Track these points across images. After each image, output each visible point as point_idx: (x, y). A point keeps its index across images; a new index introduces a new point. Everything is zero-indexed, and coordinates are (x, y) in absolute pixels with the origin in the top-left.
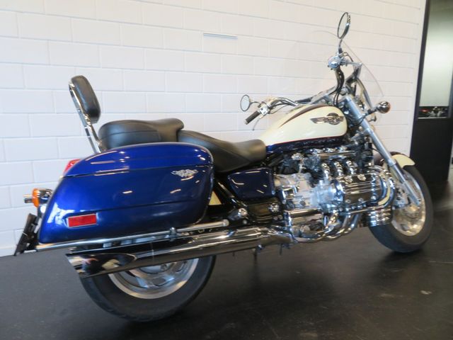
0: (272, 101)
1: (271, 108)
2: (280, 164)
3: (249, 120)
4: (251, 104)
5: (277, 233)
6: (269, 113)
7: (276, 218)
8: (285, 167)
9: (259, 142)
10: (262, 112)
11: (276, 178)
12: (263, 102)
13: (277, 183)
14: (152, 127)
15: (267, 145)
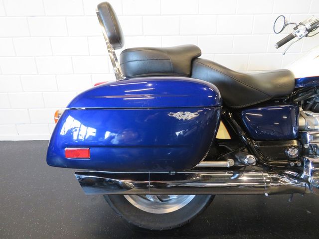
0: (313, 22)
1: (309, 31)
2: (310, 100)
3: (280, 44)
4: (286, 25)
5: (290, 182)
6: (307, 36)
7: (292, 164)
8: (315, 103)
9: (287, 73)
10: (298, 34)
11: (301, 116)
12: (301, 24)
13: (302, 122)
14: (166, 55)
15: (296, 77)
